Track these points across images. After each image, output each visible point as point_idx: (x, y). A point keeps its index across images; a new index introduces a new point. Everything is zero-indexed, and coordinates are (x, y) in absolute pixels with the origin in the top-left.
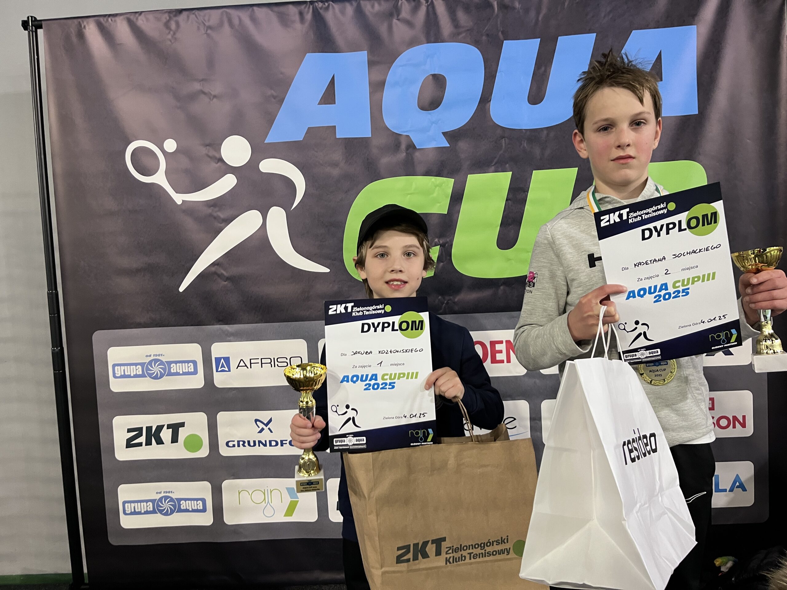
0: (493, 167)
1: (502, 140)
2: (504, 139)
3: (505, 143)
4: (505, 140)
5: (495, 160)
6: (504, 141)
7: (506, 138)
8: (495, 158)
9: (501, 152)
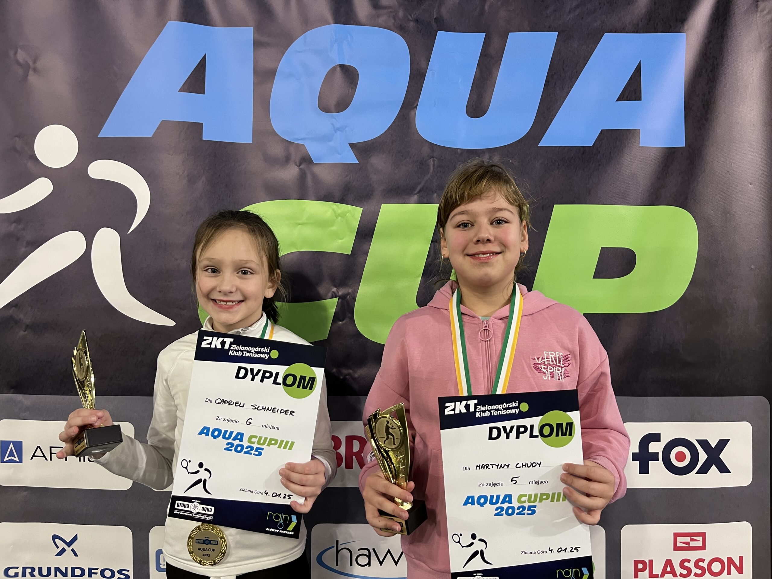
0: (416, 197)
1: (430, 161)
2: (432, 159)
3: (434, 166)
4: (434, 161)
5: (419, 187)
6: (432, 163)
7: (435, 159)
8: (420, 183)
9: (427, 177)
